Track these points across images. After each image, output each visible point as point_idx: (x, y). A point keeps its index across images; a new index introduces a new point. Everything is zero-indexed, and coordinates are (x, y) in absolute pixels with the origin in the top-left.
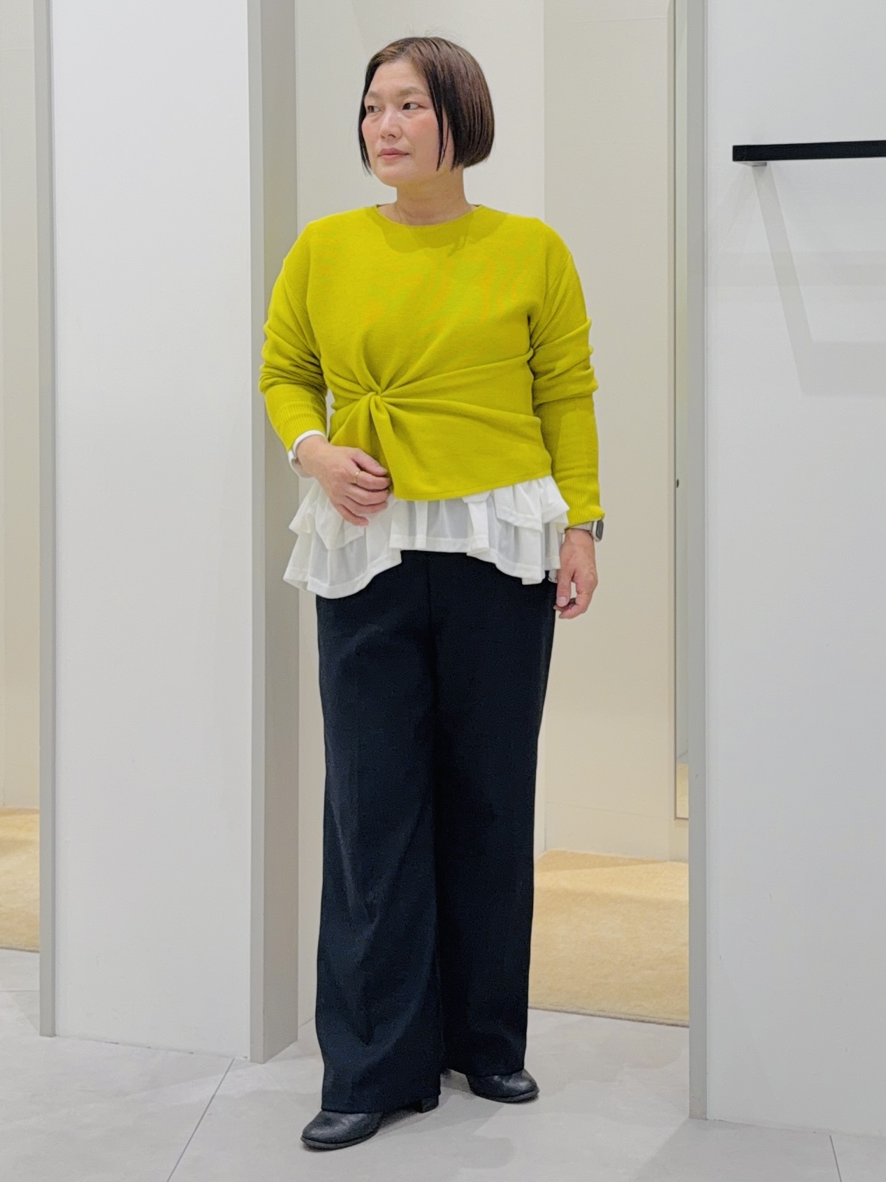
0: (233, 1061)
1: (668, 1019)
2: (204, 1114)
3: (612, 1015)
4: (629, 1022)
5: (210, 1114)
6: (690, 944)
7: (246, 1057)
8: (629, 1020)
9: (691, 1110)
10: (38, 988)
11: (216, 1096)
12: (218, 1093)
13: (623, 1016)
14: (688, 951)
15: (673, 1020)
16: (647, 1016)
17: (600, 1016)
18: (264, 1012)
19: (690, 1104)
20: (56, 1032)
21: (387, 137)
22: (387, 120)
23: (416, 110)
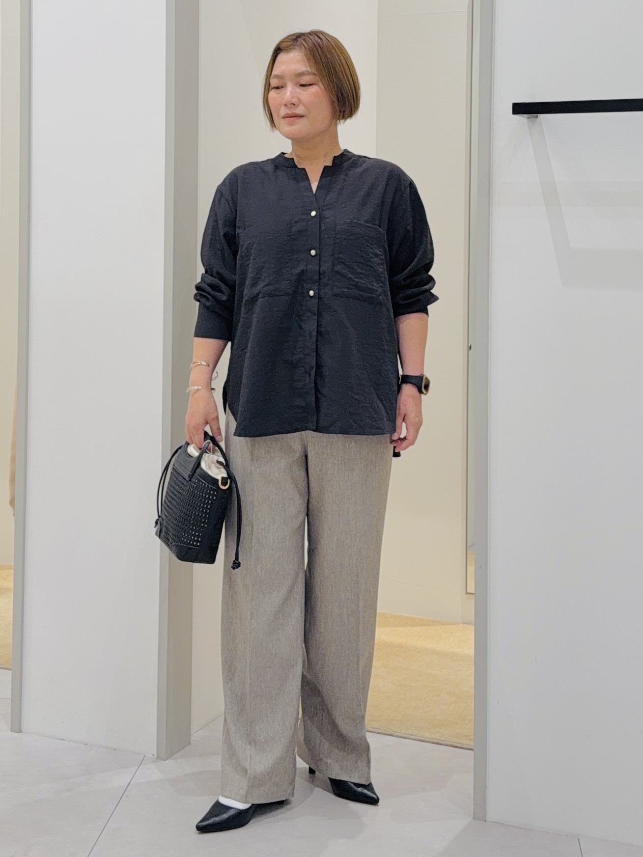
0: (145, 756)
2: (122, 796)
3: (418, 738)
4: (433, 745)
5: (126, 796)
7: (154, 755)
8: (429, 742)
9: (474, 814)
11: (131, 783)
12: (132, 781)
13: (426, 739)
15: (463, 744)
16: (443, 740)
17: (408, 738)
18: (166, 723)
19: (474, 809)
20: (22, 730)
21: (289, 105)
22: (288, 94)
23: (311, 87)
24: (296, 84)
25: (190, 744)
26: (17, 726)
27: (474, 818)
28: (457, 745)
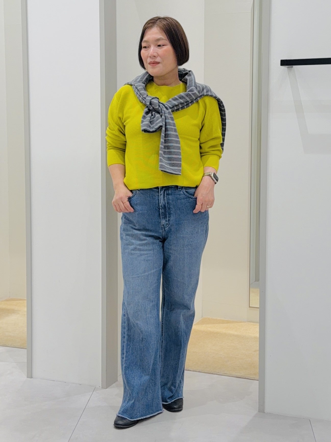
0: (95, 388)
2: (86, 406)
6: (259, 350)
7: (100, 387)
10: (26, 361)
12: (90, 399)
16: (242, 376)
18: (106, 371)
19: (259, 407)
20: (33, 377)
21: (152, 57)
22: (152, 51)
23: (164, 46)
24: (156, 45)
25: (117, 381)
26: (30, 375)
27: (259, 411)
28: (249, 378)
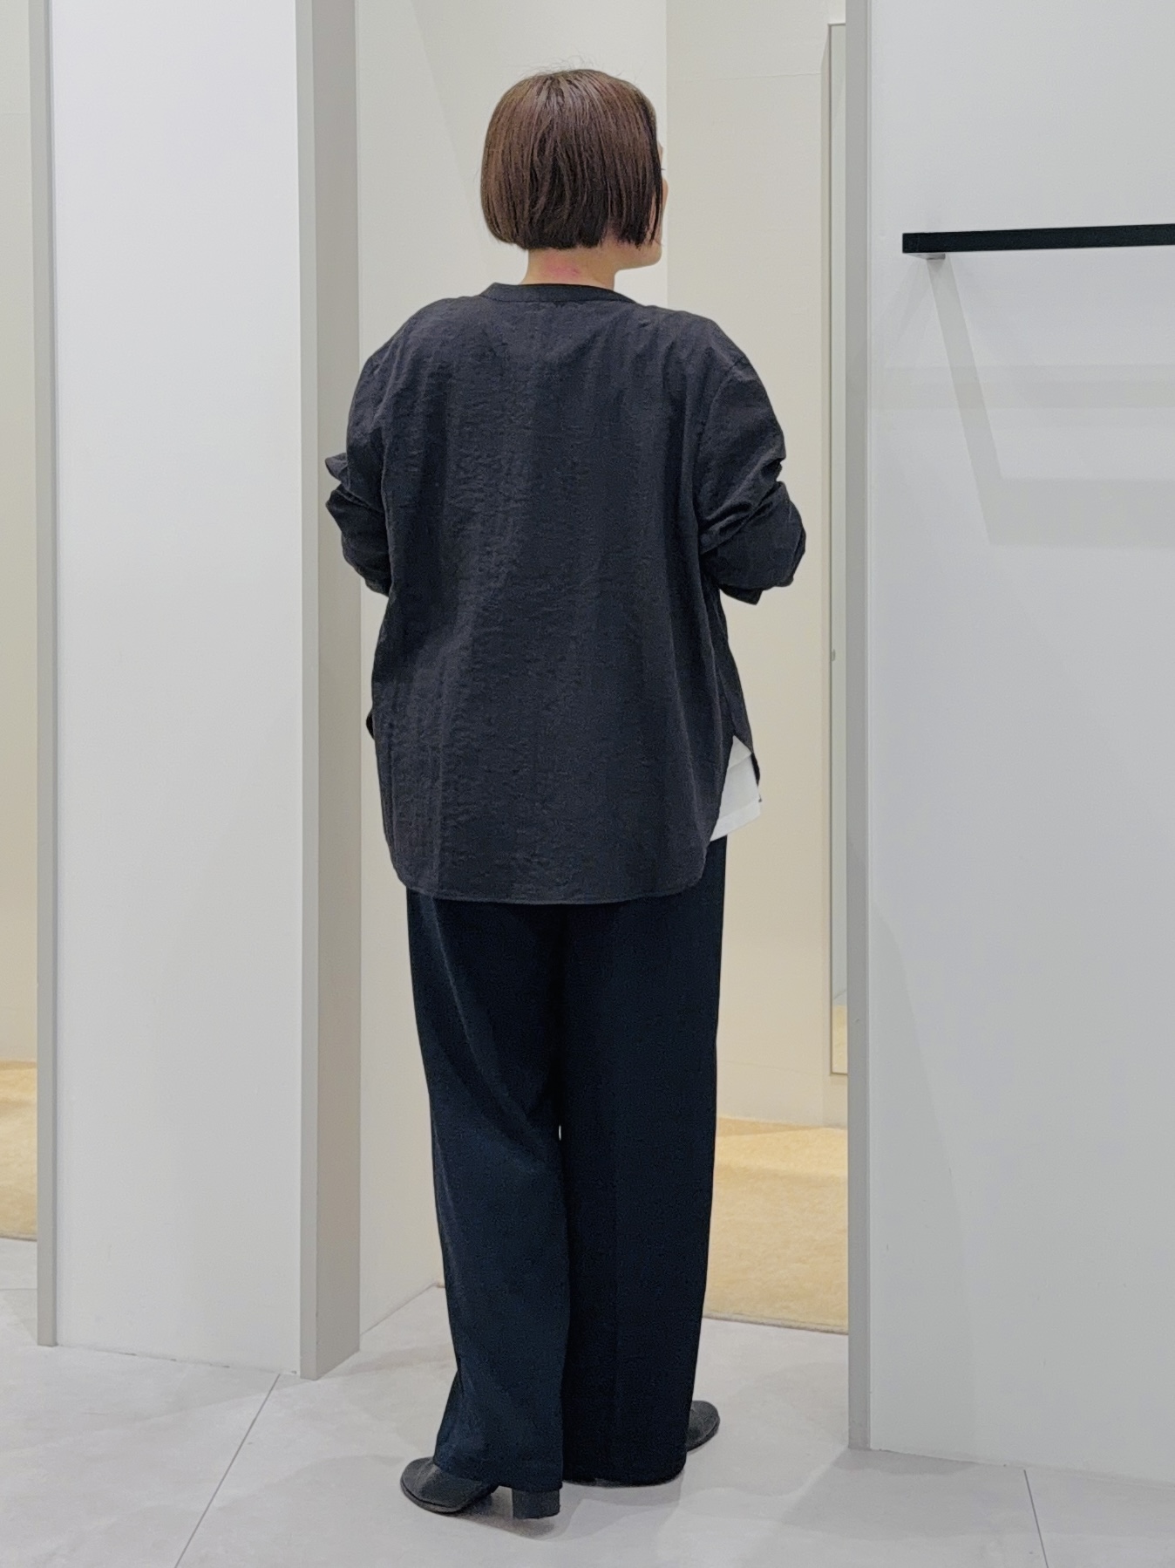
0: (279, 1375)
1: (822, 1324)
2: (242, 1443)
3: (751, 1319)
4: (776, 1328)
5: (250, 1443)
6: (849, 1230)
7: (295, 1372)
8: (774, 1325)
9: (850, 1439)
10: (34, 1285)
11: (258, 1422)
12: (260, 1416)
13: (765, 1321)
14: (847, 1239)
15: (827, 1325)
16: (794, 1321)
17: (736, 1321)
18: (317, 1315)
19: (850, 1431)
20: (59, 1342)
25: (357, 1349)
26: (49, 1335)
27: (850, 1446)
28: (819, 1327)
